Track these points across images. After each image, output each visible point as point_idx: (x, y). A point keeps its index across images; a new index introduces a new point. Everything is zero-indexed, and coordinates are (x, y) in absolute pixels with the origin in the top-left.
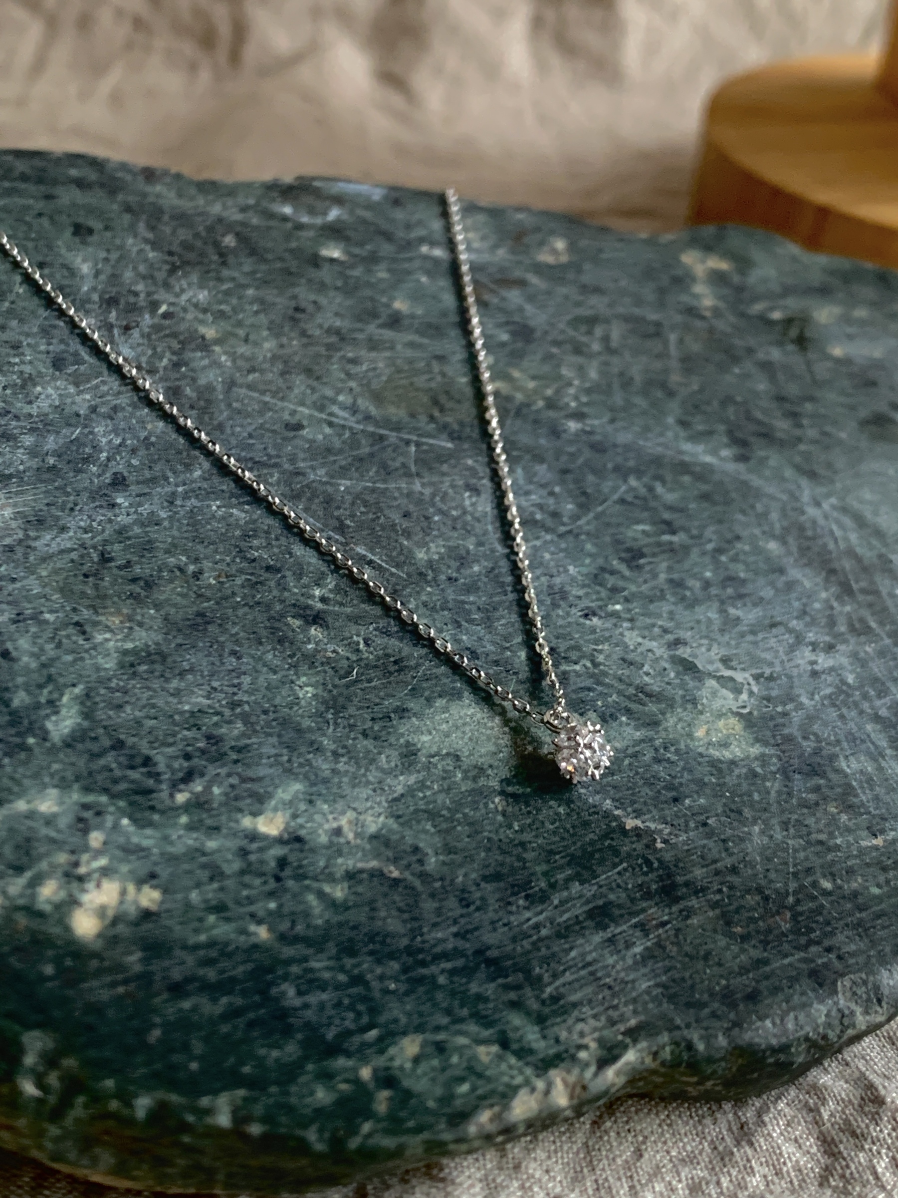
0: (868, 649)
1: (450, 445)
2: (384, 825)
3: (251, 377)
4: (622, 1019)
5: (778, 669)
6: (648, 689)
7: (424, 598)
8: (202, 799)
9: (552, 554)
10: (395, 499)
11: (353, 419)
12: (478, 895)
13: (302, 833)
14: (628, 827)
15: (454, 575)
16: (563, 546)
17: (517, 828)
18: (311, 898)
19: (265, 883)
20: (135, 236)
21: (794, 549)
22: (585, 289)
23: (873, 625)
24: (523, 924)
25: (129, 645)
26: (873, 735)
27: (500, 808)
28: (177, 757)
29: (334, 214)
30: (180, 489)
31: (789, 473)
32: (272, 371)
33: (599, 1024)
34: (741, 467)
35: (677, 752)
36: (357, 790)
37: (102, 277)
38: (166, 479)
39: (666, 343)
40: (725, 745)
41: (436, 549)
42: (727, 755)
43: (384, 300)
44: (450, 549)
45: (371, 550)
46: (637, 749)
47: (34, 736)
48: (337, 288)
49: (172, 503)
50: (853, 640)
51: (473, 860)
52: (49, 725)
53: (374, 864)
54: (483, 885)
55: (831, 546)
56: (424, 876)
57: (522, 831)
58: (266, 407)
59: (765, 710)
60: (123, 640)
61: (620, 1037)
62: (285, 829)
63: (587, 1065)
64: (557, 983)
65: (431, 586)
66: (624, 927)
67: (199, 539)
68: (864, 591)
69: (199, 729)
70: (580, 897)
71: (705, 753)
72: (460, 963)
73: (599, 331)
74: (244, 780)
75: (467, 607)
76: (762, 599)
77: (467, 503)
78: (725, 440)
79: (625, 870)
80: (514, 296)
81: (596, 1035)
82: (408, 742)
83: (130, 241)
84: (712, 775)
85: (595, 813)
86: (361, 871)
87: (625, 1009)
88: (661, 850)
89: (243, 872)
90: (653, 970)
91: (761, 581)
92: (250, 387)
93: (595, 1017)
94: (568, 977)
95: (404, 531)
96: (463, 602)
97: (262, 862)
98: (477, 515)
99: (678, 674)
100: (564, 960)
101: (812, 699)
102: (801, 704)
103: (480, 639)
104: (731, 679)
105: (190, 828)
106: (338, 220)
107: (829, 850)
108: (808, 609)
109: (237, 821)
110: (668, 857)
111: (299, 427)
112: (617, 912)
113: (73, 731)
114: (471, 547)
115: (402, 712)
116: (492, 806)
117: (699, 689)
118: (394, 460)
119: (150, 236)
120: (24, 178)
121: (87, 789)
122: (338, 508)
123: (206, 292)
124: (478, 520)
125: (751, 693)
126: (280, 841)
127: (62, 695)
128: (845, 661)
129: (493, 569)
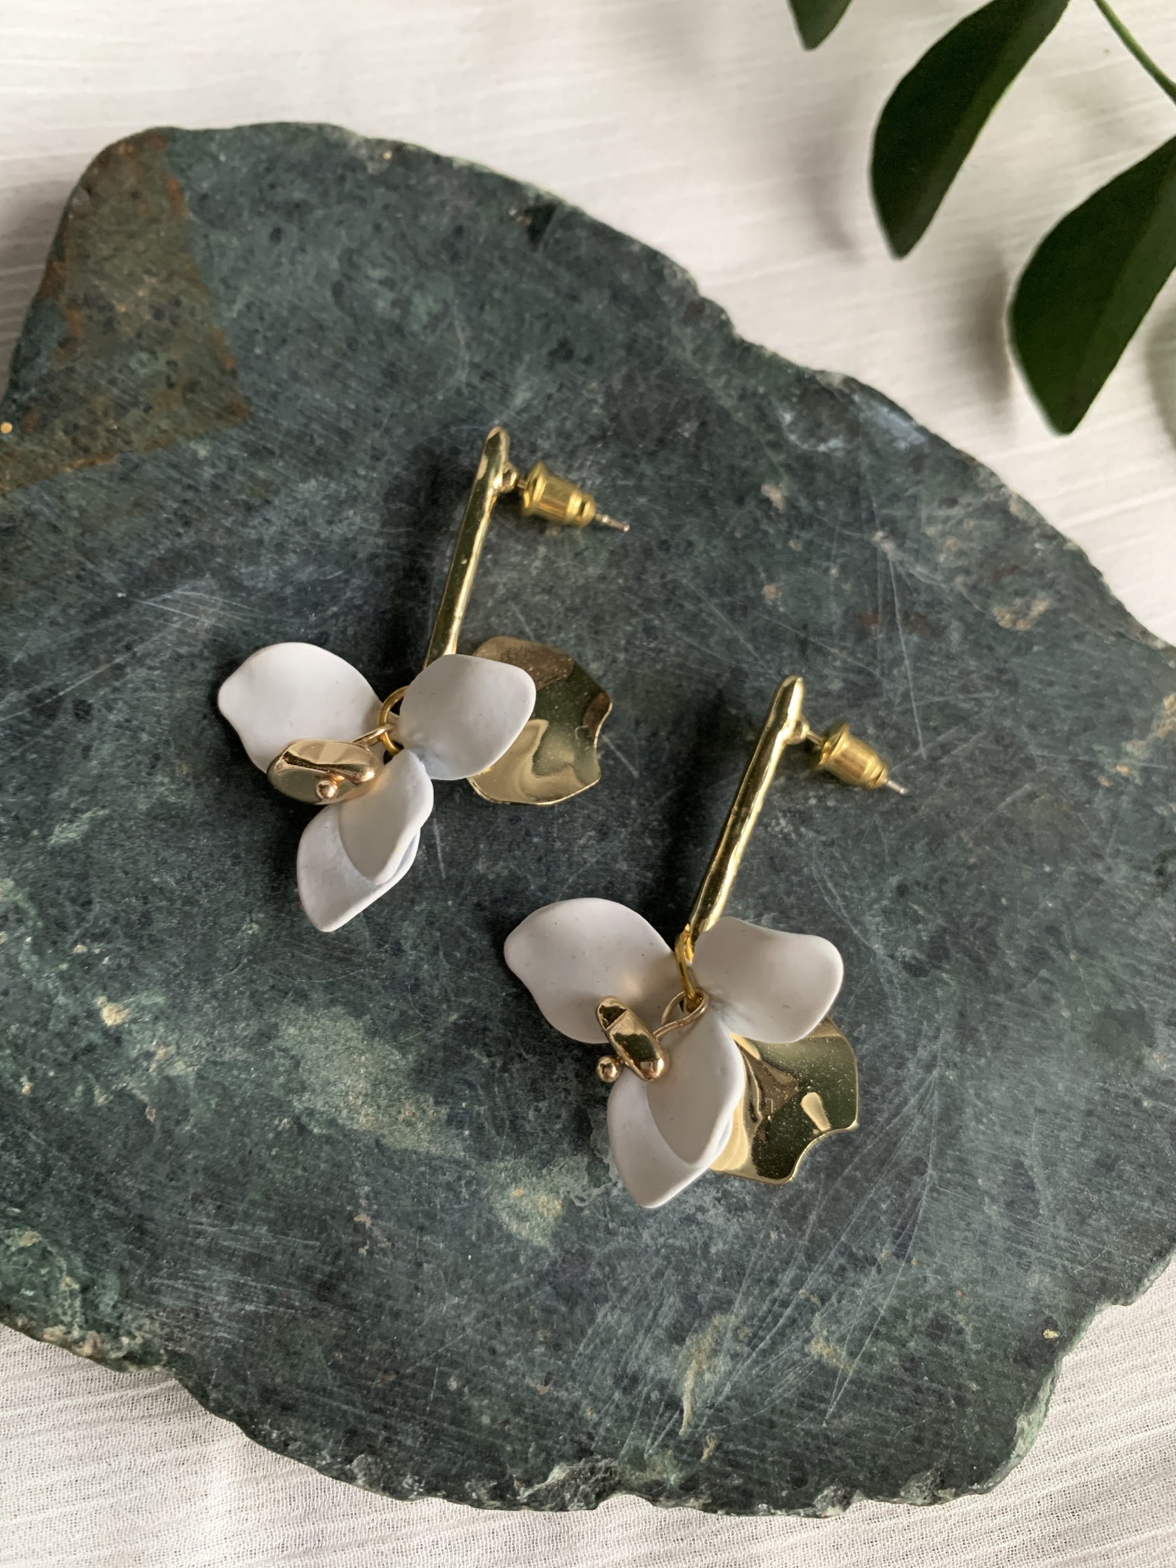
1: (636, 774)
4: (179, 1341)
6: (520, 1122)
7: (437, 908)
8: (90, 961)
12: (188, 1178)
13: (125, 1037)
14: (356, 1218)
17: (273, 1153)
18: (80, 1088)
19: (64, 1054)
22: (999, 675)
24: (193, 1222)
25: (172, 799)
27: (280, 1129)
28: (108, 915)
29: (832, 444)
31: (945, 1016)
32: (563, 602)
33: (158, 1330)
34: (904, 975)
36: (197, 1034)
39: (1008, 790)
40: (522, 1218)
41: (502, 868)
42: (514, 1227)
43: (763, 576)
45: (446, 835)
46: (446, 1165)
47: (41, 830)
48: (730, 539)
52: (57, 829)
53: (145, 1098)
54: (200, 1174)
56: (168, 1134)
57: (274, 1158)
59: (598, 1216)
60: (172, 791)
61: (163, 1352)
62: (118, 1026)
63: (119, 1349)
64: (166, 1282)
65: (454, 901)
66: (259, 1285)
68: (851, 1183)
69: (145, 904)
70: (258, 1239)
71: (496, 1211)
72: (122, 1213)
73: (949, 735)
74: (132, 967)
78: (925, 937)
79: (313, 1247)
80: (907, 642)
81: (148, 1336)
82: (276, 1024)
84: (478, 1232)
85: (345, 1189)
86: (132, 1097)
87: (189, 1337)
88: (359, 1255)
89: (59, 1035)
92: (526, 608)
93: (163, 1325)
97: (77, 1037)
98: (575, 858)
99: (564, 1129)
100: (189, 1270)
105: (62, 976)
106: (827, 456)
107: (493, 1363)
109: (94, 995)
110: (358, 1264)
112: (268, 1268)
113: (66, 845)
115: (301, 997)
116: (276, 1122)
119: (619, 387)
120: (573, 264)
121: (31, 897)
125: (606, 1193)
126: (105, 1031)
127: (88, 809)
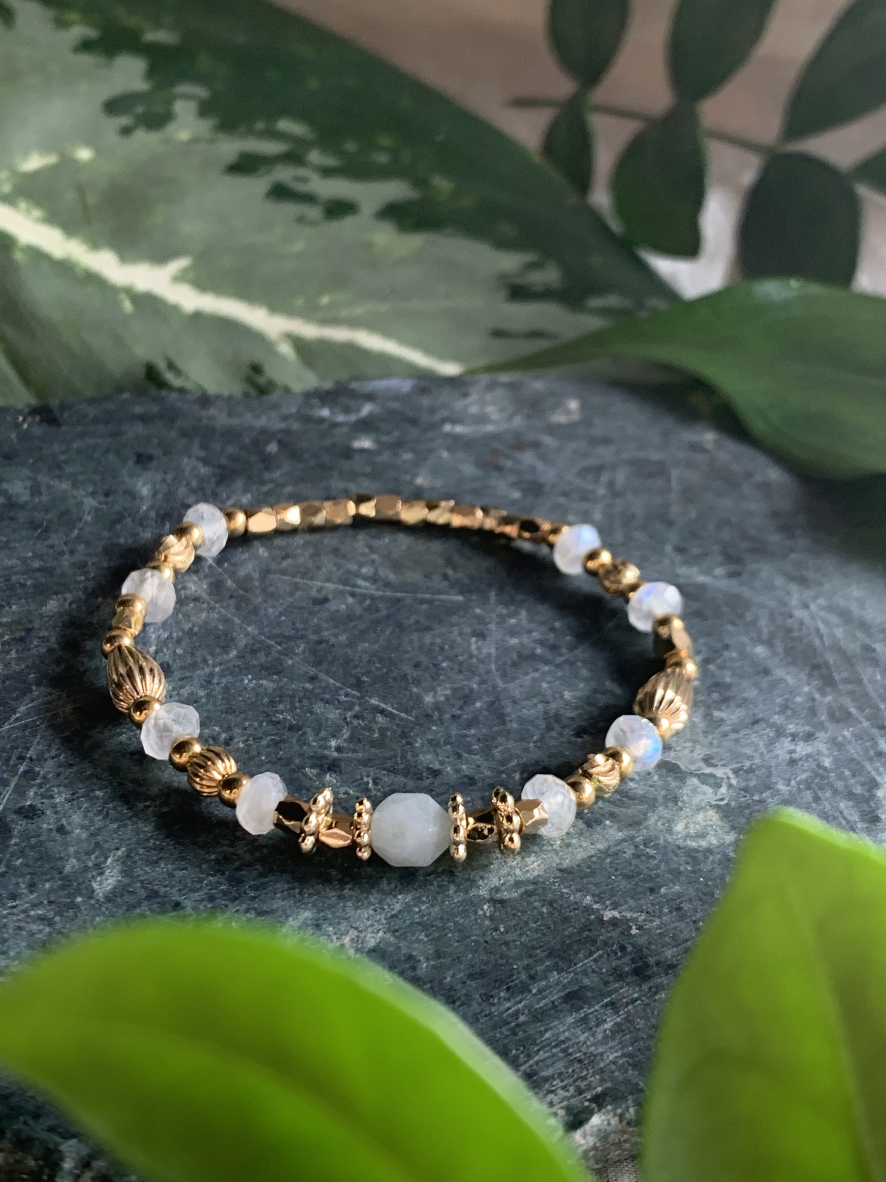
0: (846, 733)
1: (460, 598)
2: (382, 939)
3: (285, 564)
4: (590, 1087)
5: (757, 761)
6: (631, 793)
7: (429, 737)
9: (549, 682)
10: (408, 652)
11: (373, 587)
12: (464, 992)
14: (605, 919)
15: (459, 712)
16: (560, 674)
17: (502, 930)
20: (189, 457)
21: (780, 649)
22: (595, 442)
23: (853, 710)
24: (502, 1013)
25: (166, 809)
26: (845, 812)
27: (488, 914)
28: (202, 900)
29: (367, 409)
30: (217, 669)
31: (779, 581)
32: (303, 555)
33: (566, 1094)
34: (734, 582)
35: (656, 847)
36: (359, 911)
37: (160, 496)
38: (205, 661)
39: (669, 480)
40: (703, 835)
41: (443, 692)
42: (704, 843)
43: (407, 477)
44: (455, 690)
45: (384, 699)
46: (619, 847)
47: (81, 895)
48: (365, 475)
49: (209, 682)
50: (831, 726)
51: (460, 962)
52: (95, 885)
54: (469, 982)
55: (817, 642)
57: (507, 932)
58: (296, 587)
59: (742, 799)
60: (161, 805)
61: (586, 1104)
64: (531, 1062)
65: (436, 725)
66: (597, 1007)
67: (230, 711)
68: (847, 681)
69: (223, 874)
70: (557, 984)
71: (682, 845)
73: (605, 477)
75: (468, 739)
76: (745, 700)
77: (473, 647)
78: (720, 559)
79: (601, 956)
80: (528, 458)
81: (565, 1103)
83: (186, 460)
84: (687, 863)
85: (575, 909)
87: (592, 1079)
88: (634, 936)
90: (619, 1043)
91: (746, 683)
92: (283, 572)
93: (564, 1088)
94: (542, 1055)
95: (414, 680)
96: (466, 736)
98: (481, 657)
99: (660, 776)
100: (538, 1041)
101: (788, 785)
102: (778, 790)
103: (479, 766)
104: (712, 775)
106: (371, 415)
108: (789, 703)
110: (642, 941)
111: (325, 600)
112: (589, 994)
113: (114, 888)
114: (475, 686)
116: (481, 912)
117: (680, 788)
118: (408, 618)
119: (202, 454)
120: (96, 421)
122: (356, 667)
123: (249, 496)
124: (482, 662)
125: (730, 786)
127: (106, 858)
128: (823, 747)
129: (493, 703)
